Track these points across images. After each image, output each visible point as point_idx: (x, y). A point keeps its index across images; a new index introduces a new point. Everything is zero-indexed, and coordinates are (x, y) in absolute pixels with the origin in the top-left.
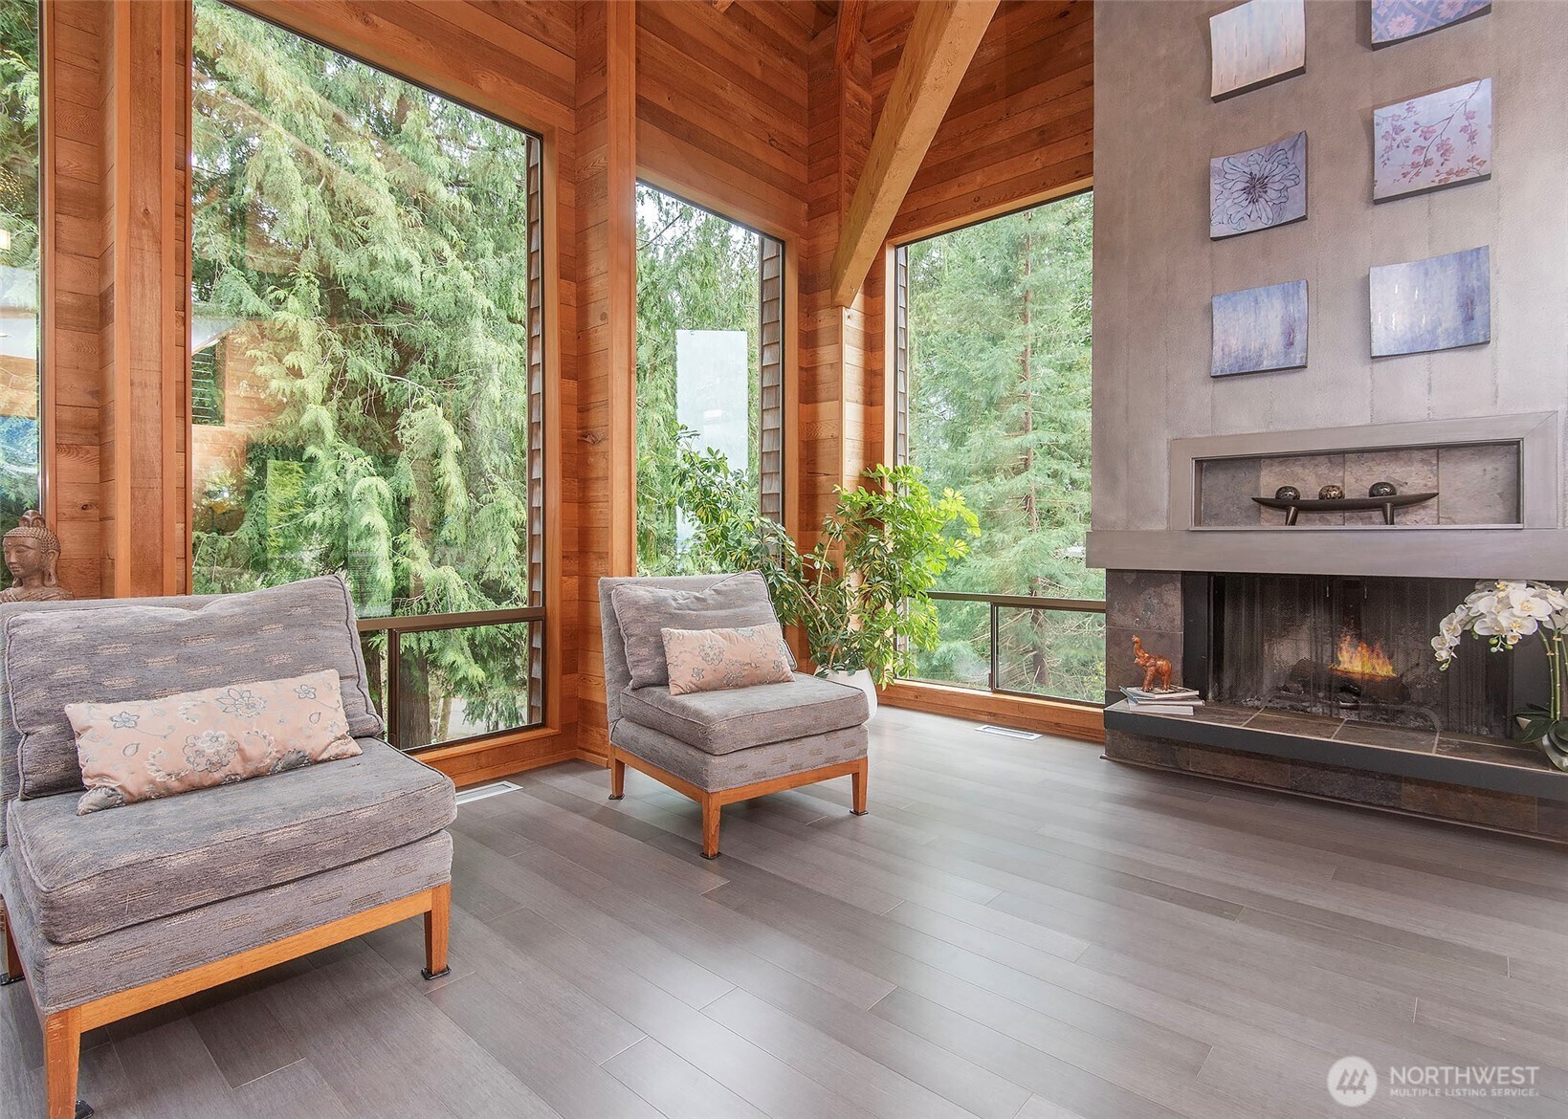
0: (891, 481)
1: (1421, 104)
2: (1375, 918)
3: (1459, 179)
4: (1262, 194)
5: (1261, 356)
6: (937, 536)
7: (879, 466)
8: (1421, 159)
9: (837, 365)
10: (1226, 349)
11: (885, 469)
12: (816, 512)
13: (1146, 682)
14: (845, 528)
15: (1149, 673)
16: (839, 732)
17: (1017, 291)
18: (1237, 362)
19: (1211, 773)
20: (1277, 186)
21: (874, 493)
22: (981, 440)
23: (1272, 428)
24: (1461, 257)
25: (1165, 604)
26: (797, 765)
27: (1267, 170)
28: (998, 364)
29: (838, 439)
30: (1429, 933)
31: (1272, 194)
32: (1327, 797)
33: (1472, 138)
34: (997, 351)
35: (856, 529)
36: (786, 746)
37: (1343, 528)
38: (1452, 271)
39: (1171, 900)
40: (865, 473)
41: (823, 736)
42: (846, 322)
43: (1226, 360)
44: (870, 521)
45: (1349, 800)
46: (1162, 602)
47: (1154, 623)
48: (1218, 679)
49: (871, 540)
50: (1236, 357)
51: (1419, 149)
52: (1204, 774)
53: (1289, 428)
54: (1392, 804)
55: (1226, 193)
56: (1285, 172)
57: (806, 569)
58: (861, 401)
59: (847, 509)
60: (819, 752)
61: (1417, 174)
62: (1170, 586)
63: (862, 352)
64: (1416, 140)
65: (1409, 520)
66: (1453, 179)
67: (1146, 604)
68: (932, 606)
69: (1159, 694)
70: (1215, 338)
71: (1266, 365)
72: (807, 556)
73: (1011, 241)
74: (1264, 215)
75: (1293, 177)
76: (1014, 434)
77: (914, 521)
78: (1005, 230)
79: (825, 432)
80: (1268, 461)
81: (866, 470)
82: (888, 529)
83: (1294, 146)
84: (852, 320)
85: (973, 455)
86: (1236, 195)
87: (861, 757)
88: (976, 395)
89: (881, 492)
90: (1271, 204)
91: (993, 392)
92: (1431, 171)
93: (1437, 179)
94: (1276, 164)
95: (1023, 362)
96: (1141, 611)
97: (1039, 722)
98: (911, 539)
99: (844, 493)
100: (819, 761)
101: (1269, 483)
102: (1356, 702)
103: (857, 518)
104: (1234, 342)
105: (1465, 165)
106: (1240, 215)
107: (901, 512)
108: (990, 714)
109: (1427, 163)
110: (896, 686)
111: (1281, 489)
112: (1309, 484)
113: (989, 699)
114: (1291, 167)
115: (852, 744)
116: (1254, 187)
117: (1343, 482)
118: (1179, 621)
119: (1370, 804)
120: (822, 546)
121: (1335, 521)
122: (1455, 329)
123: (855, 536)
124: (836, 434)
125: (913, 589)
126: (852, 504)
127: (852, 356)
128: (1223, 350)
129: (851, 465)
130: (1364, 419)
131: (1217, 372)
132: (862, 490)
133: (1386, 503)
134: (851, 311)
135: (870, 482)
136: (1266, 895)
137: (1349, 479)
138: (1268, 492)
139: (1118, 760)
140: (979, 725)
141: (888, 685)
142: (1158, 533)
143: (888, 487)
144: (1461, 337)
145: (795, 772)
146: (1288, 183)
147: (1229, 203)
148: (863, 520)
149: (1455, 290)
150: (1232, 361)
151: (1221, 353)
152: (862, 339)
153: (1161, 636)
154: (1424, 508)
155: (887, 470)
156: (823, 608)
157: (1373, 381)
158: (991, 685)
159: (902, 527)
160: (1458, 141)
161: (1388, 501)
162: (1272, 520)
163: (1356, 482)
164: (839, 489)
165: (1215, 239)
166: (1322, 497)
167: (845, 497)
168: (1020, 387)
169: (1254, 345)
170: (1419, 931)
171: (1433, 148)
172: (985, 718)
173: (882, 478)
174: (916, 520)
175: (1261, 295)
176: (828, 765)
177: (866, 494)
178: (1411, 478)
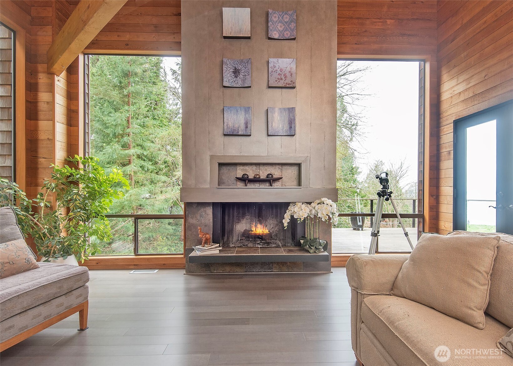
0: (83, 164)
1: (280, 60)
2: (282, 309)
3: (289, 86)
4: (238, 75)
5: (238, 130)
6: (110, 189)
7: (76, 156)
8: (280, 77)
9: (52, 104)
10: (228, 126)
11: (80, 157)
12: (37, 177)
13: (203, 243)
14: (57, 186)
15: (204, 240)
16: (73, 291)
17: (125, 92)
18: (232, 131)
19: (222, 272)
20: (243, 74)
21: (73, 169)
22: (111, 150)
23: (241, 154)
24: (289, 109)
25: (207, 214)
26: (48, 316)
27: (240, 68)
28: (118, 120)
29: (52, 140)
30: (295, 309)
31: (241, 76)
32: (255, 272)
33: (291, 75)
34: (118, 114)
35: (63, 186)
36: (41, 308)
37: (259, 187)
38: (287, 112)
39: (228, 324)
40: (68, 159)
41: (64, 296)
42: (57, 83)
43: (228, 129)
44: (71, 182)
45: (260, 272)
46: (206, 214)
47: (203, 221)
48: (223, 239)
49: (74, 191)
50: (231, 129)
51: (279, 74)
52: (220, 272)
53: (246, 155)
54: (271, 271)
55: (228, 72)
56: (245, 70)
57: (33, 207)
58: (65, 124)
59: (58, 175)
60: (62, 304)
61: (279, 82)
62: (209, 208)
63: (65, 99)
64: (279, 72)
65: (276, 185)
66: (287, 86)
67: (201, 215)
68: (107, 221)
69: (207, 247)
70: (225, 121)
71: (240, 133)
72: (35, 200)
73: (123, 71)
74: (239, 82)
75: (247, 72)
76: (124, 149)
77: (96, 183)
78: (120, 66)
79: (43, 136)
80: (239, 165)
81: (68, 157)
82: (81, 186)
83: (248, 62)
84: (60, 82)
85: (107, 156)
86: (231, 73)
87: (85, 301)
88: (108, 131)
89: (77, 168)
90: (241, 79)
91: (116, 131)
92: (282, 82)
93: (284, 85)
94: (242, 66)
95: (128, 120)
96: (199, 217)
97: (157, 264)
98: (96, 191)
99: (56, 168)
100: (62, 310)
101: (240, 172)
102: (261, 241)
103: (64, 181)
104: (230, 123)
105: (290, 82)
106: (232, 80)
107: (89, 178)
108: (135, 265)
109: (281, 79)
110: (90, 260)
111: (244, 174)
112: (251, 173)
113: (134, 259)
114: (247, 69)
115: (80, 295)
116: (236, 72)
117: (259, 173)
118: (211, 220)
119: (266, 272)
120: (42, 195)
121: (257, 185)
122: (288, 130)
123: (63, 189)
124: (51, 137)
125: (97, 214)
126: (61, 174)
127: (60, 100)
128: (227, 126)
129: (60, 154)
130: (265, 154)
131: (225, 133)
132: (67, 167)
133: (270, 180)
134: (59, 78)
135: (70, 162)
136: (254, 312)
137: (261, 172)
138: (240, 175)
139: (190, 274)
140: (131, 271)
141: (85, 260)
142: (206, 189)
143: (81, 166)
144: (289, 132)
145: (47, 320)
146: (246, 74)
147: (228, 75)
148: (67, 182)
149: (287, 118)
150: (230, 130)
151: (226, 127)
152: (66, 93)
153: (206, 226)
154: (279, 181)
155: (81, 158)
156: (46, 227)
157: (268, 142)
158: (135, 253)
159: (91, 186)
160: (288, 75)
161: (271, 179)
162: (240, 184)
163: (263, 173)
164: (53, 165)
165: (225, 87)
166: (255, 177)
167: (57, 170)
168: (128, 131)
169: (236, 126)
170: (293, 309)
171: (283, 75)
172: (133, 267)
173: (78, 162)
174: (98, 182)
175: (239, 109)
176: (67, 310)
177: (70, 169)
178: (276, 172)
